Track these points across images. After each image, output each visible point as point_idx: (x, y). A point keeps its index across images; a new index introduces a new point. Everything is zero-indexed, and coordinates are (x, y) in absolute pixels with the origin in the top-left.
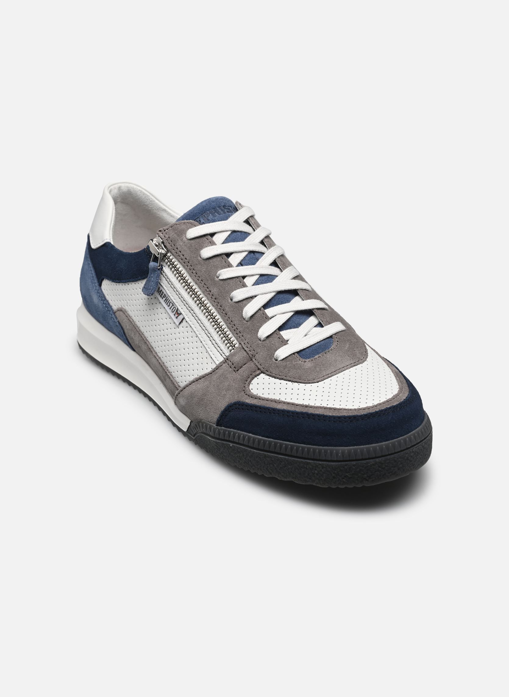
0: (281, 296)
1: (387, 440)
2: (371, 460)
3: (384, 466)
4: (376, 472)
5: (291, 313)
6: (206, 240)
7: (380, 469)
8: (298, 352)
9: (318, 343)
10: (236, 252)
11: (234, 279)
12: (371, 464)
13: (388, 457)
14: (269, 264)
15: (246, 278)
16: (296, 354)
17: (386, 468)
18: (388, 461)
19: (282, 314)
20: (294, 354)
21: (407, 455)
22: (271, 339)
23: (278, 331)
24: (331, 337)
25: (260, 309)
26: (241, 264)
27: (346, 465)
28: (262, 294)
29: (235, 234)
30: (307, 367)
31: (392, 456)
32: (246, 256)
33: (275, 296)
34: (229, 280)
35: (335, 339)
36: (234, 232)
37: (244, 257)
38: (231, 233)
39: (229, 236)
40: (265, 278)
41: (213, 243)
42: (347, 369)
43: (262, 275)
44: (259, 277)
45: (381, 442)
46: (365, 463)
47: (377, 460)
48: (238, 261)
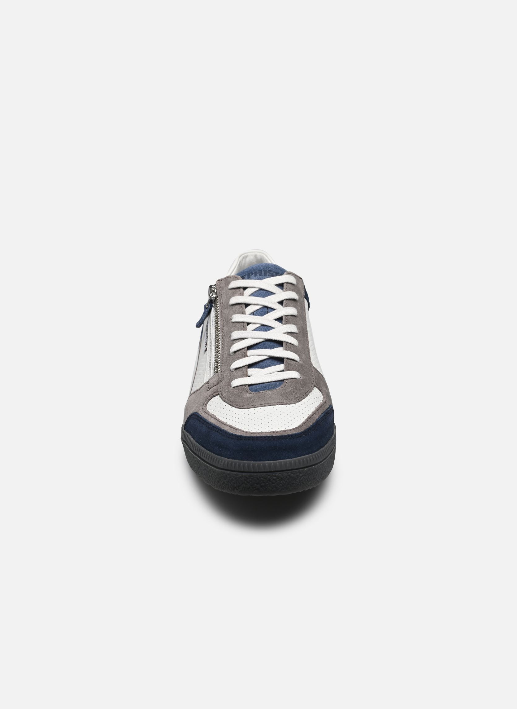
0: (268, 343)
1: (255, 461)
2: (240, 473)
3: (248, 481)
4: (243, 485)
5: (265, 357)
6: (239, 291)
7: (246, 482)
8: (249, 385)
9: (269, 382)
10: (254, 304)
11: (240, 324)
12: (239, 476)
13: (252, 474)
14: (274, 319)
15: (250, 325)
16: (247, 386)
17: (250, 483)
18: (252, 477)
19: (258, 356)
20: (245, 385)
21: (269, 477)
22: (237, 371)
23: (246, 367)
24: (283, 381)
25: (244, 348)
26: (253, 314)
27: (224, 473)
28: (252, 338)
29: (261, 291)
30: (246, 397)
31: (255, 474)
32: (259, 309)
33: (262, 342)
34: (236, 323)
35: (284, 383)
36: (261, 289)
37: (258, 310)
38: (259, 290)
39: (256, 292)
40: (265, 328)
41: (242, 294)
42: (273, 405)
43: (263, 325)
44: (260, 326)
45: (251, 461)
46: (235, 475)
47: (244, 474)
48: (252, 311)
